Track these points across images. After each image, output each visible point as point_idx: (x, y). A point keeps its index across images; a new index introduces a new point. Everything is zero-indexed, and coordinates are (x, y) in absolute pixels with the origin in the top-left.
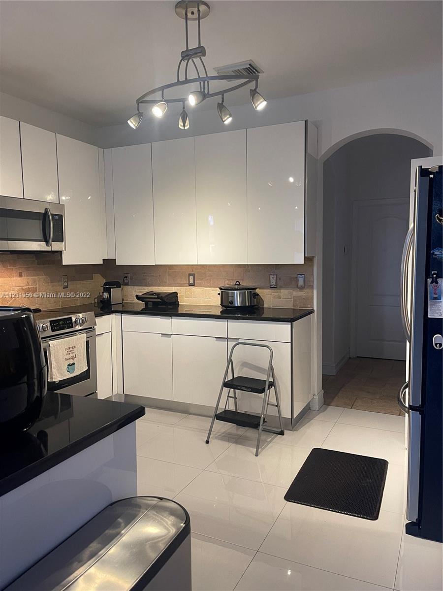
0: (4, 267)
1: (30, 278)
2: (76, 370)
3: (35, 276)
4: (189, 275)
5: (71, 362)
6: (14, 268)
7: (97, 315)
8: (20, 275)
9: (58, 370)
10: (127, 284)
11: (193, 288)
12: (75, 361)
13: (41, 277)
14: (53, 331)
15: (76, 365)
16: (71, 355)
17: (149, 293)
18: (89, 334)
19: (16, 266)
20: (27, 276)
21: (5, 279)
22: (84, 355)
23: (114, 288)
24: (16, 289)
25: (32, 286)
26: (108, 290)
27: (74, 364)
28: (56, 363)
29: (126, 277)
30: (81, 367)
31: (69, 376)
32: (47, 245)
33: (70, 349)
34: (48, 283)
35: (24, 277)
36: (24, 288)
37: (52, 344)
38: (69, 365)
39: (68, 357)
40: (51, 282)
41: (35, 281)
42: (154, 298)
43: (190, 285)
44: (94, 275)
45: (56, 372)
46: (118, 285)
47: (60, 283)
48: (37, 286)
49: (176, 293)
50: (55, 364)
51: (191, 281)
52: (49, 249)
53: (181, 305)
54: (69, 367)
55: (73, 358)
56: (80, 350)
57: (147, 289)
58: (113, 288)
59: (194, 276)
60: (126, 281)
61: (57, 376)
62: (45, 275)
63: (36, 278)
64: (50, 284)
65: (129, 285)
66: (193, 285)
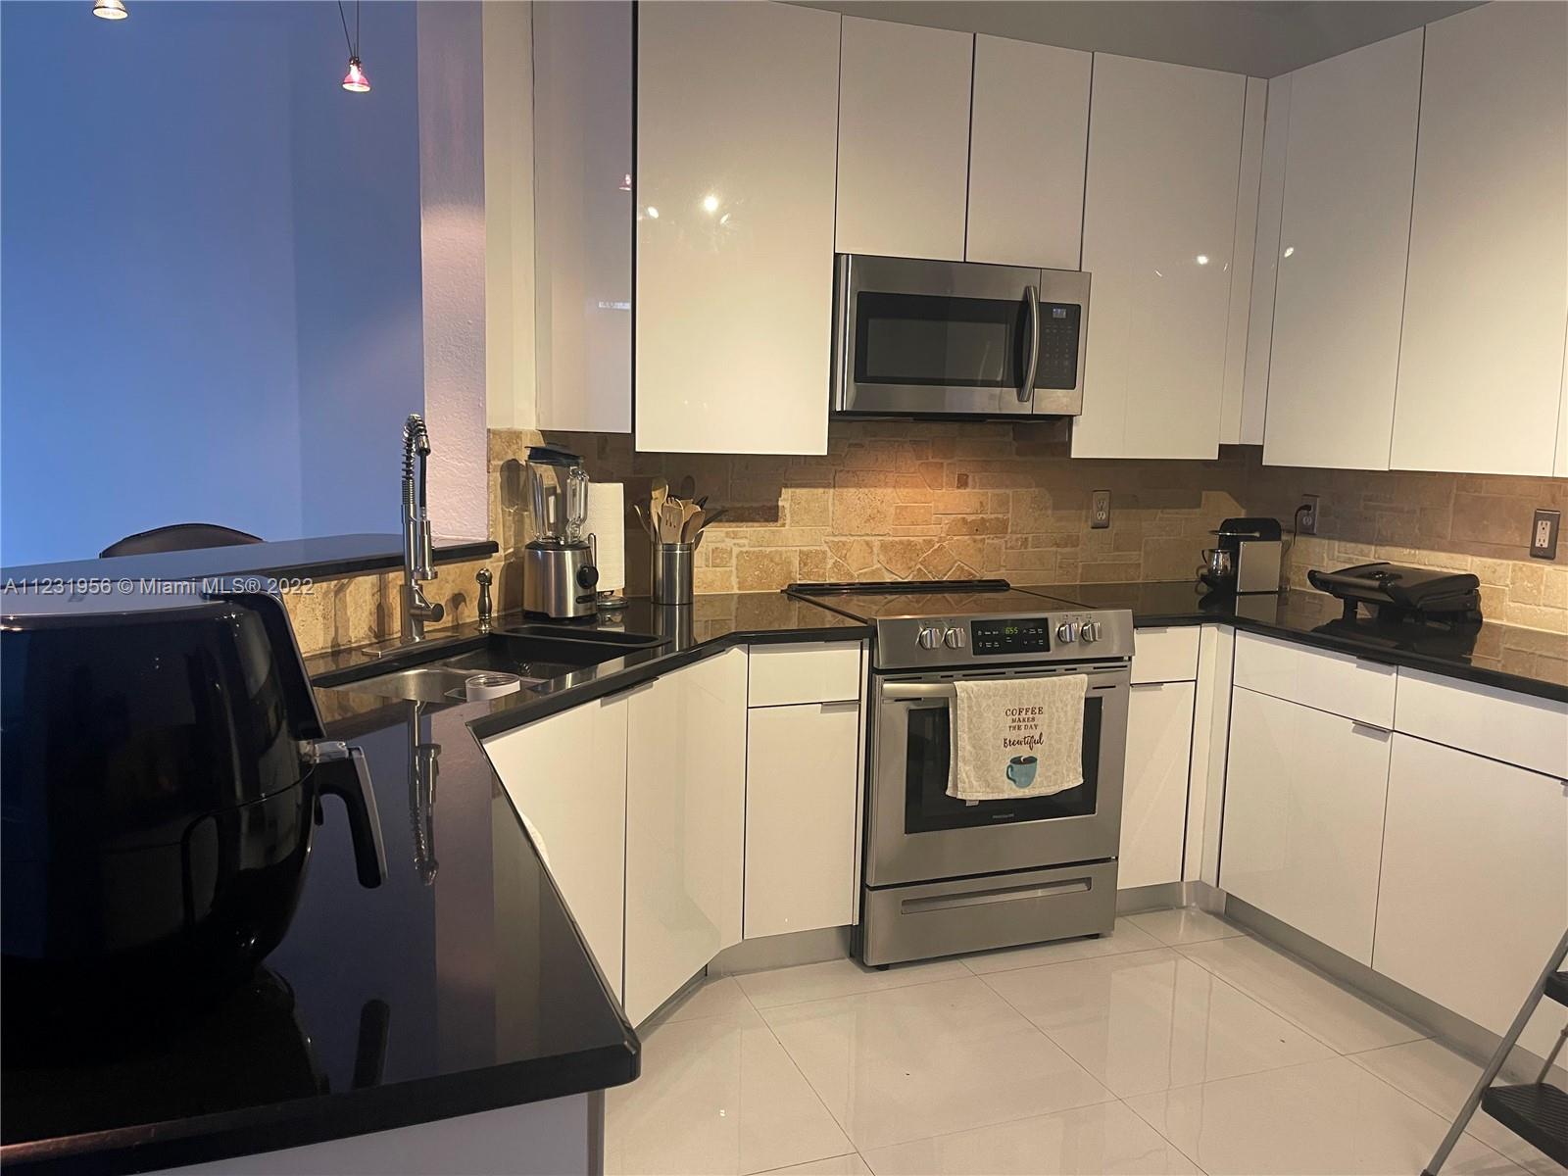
0: (919, 458)
1: (990, 492)
2: (1037, 779)
3: (1007, 487)
4: (1538, 517)
5: (1024, 752)
6: (946, 462)
7: (1142, 622)
8: (962, 483)
9: (977, 768)
10: (1308, 532)
11: (1546, 568)
12: (1038, 752)
13: (1022, 491)
14: (977, 651)
15: (1039, 768)
16: (1023, 733)
17: (1365, 571)
18: (1102, 679)
19: (952, 458)
20: (983, 486)
21: (917, 490)
22: (1072, 739)
23: (1253, 539)
24: (946, 520)
25: (993, 516)
26: (1230, 546)
27: (1031, 760)
28: (974, 747)
29: (1308, 508)
30: (1061, 773)
31: (1010, 791)
32: (1020, 399)
33: (1025, 715)
34: (1046, 508)
35: (974, 488)
36: (970, 518)
37: (965, 690)
38: (1016, 761)
39: (1013, 735)
40: (1055, 507)
41: (1003, 503)
42: (1371, 589)
43: (1538, 554)
44: (1204, 493)
45: (972, 774)
46: (1269, 530)
47: (1084, 513)
48: (1010, 515)
49: (1471, 581)
50: (968, 748)
51: (1543, 539)
52: (1025, 409)
53: (1488, 624)
54: (1016, 767)
55: (1032, 742)
56: (1058, 723)
57: (1371, 555)
58: (1247, 539)
59: (1555, 521)
60: (1307, 521)
61: (971, 786)
62: (1037, 487)
63: (1009, 492)
64: (1050, 512)
65: (1313, 535)
66: (1547, 555)
